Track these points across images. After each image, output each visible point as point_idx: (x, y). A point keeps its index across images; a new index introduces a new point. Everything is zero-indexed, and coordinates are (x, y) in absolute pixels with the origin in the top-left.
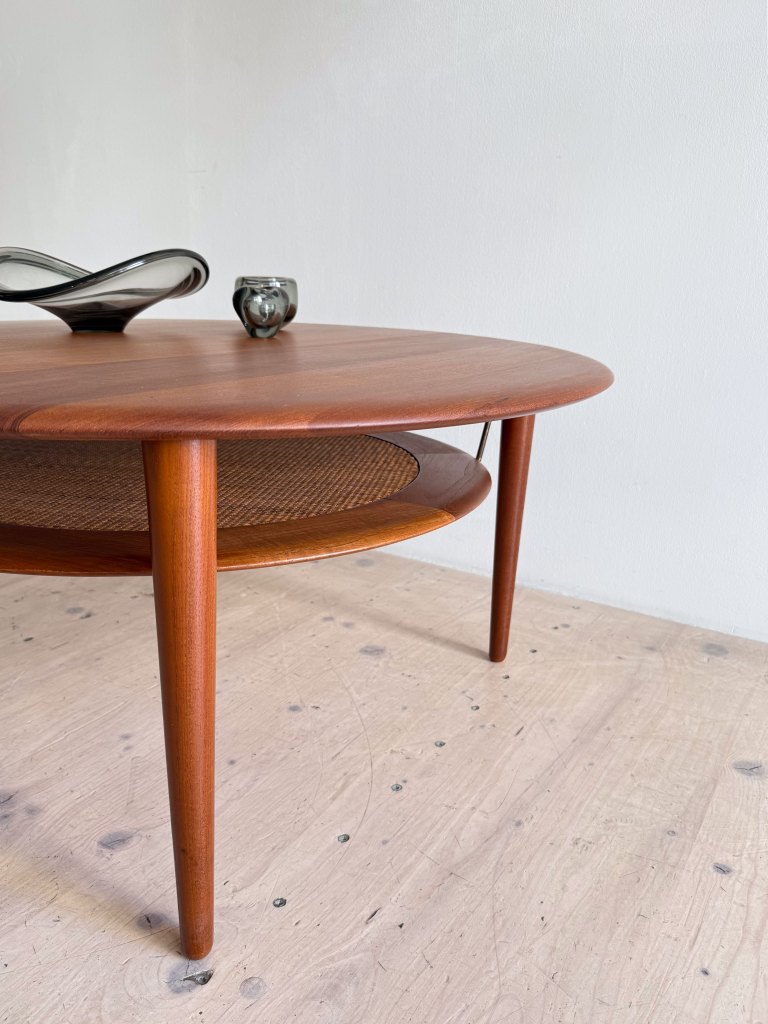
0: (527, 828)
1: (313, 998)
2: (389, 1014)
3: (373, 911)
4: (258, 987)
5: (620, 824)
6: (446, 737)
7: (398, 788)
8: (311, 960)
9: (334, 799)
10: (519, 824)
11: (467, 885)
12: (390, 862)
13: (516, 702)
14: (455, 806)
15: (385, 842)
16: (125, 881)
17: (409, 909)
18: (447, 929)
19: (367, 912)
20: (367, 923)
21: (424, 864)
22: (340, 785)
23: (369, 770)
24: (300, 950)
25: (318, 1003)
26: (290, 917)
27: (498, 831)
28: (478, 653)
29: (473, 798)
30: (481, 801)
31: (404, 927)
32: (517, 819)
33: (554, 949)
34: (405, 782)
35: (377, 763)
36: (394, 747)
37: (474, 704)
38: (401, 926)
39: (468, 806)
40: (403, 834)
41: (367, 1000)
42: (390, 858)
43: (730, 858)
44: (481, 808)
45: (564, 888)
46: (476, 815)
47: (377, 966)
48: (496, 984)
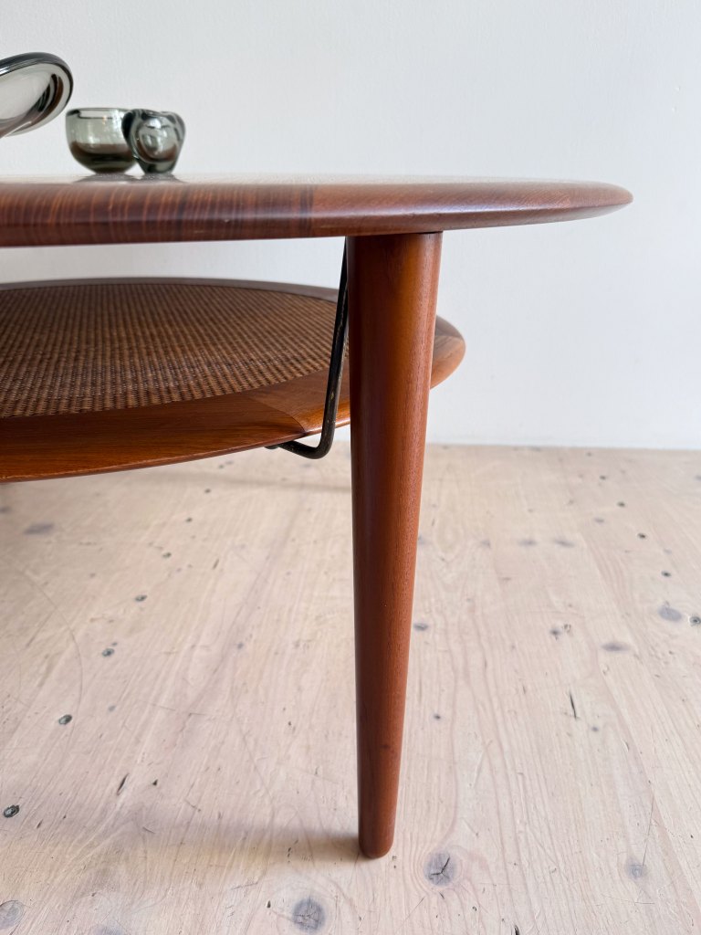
0: (249, 647)
1: (83, 894)
2: (171, 874)
3: (120, 779)
4: (14, 910)
5: (328, 616)
6: (145, 589)
7: (109, 653)
8: (67, 856)
9: (41, 685)
10: (240, 646)
11: (209, 720)
12: (123, 726)
13: (205, 540)
14: (175, 650)
15: (112, 709)
17: (158, 764)
18: (203, 769)
19: (115, 783)
20: (118, 794)
21: (160, 715)
22: (43, 669)
23: (72, 645)
24: (51, 852)
25: (90, 898)
26: (29, 822)
27: (223, 658)
29: (190, 637)
30: (198, 637)
31: (158, 783)
32: (238, 643)
33: (308, 748)
34: (115, 644)
35: (79, 635)
36: (92, 615)
37: (165, 552)
38: (155, 783)
39: (187, 646)
40: (129, 694)
41: (143, 871)
42: (121, 722)
44: (201, 643)
45: (300, 689)
46: (197, 652)
47: (143, 832)
48: (267, 801)
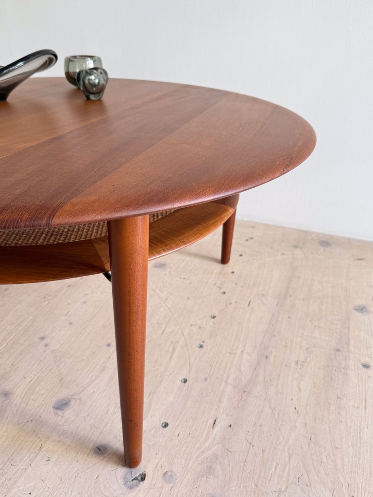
0: (271, 359)
1: (202, 476)
2: (242, 476)
3: (214, 420)
4: (171, 476)
5: (313, 349)
6: (215, 312)
7: (201, 346)
8: (193, 455)
9: (171, 358)
10: (267, 357)
11: (254, 397)
12: (212, 391)
13: (242, 287)
14: (233, 352)
15: (206, 379)
16: (78, 428)
17: (231, 416)
18: (253, 424)
19: (211, 422)
20: (213, 428)
21: (229, 389)
22: (171, 350)
23: (183, 338)
24: (185, 450)
25: (205, 478)
26: (174, 432)
27: (258, 363)
28: (214, 260)
29: (240, 346)
30: (245, 347)
31: (232, 426)
32: (265, 354)
33: (306, 424)
34: (203, 342)
35: (186, 332)
36: (191, 322)
37: (222, 290)
38: (230, 426)
39: (239, 351)
40: (213, 373)
41: (228, 471)
42: (211, 388)
43: (367, 359)
44: (246, 351)
45: (300, 390)
46: (245, 355)
47: (226, 451)
48: (286, 448)
